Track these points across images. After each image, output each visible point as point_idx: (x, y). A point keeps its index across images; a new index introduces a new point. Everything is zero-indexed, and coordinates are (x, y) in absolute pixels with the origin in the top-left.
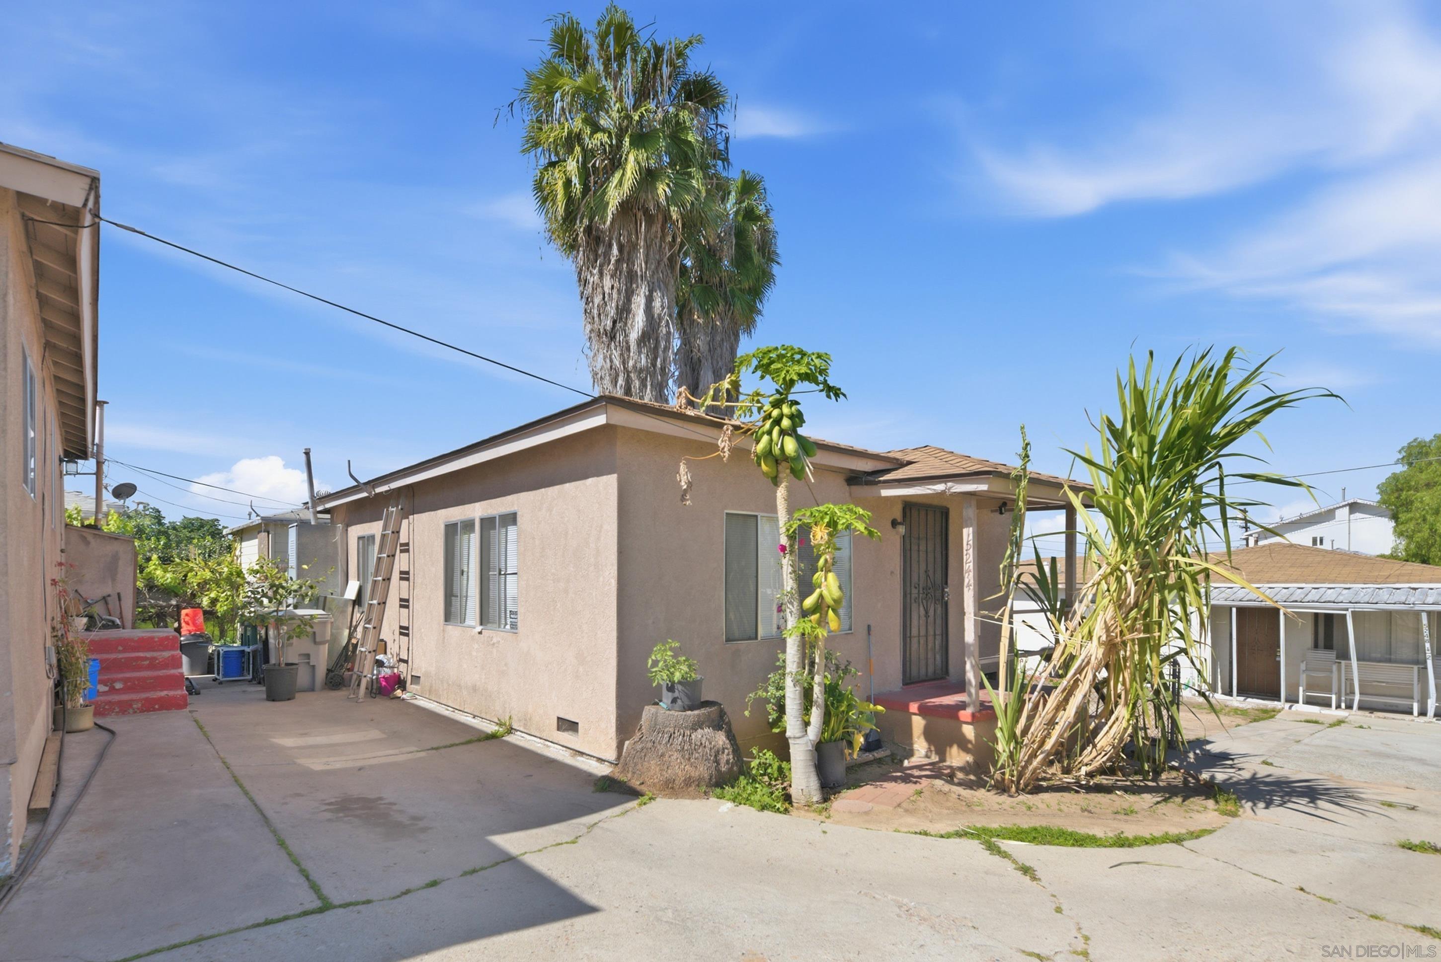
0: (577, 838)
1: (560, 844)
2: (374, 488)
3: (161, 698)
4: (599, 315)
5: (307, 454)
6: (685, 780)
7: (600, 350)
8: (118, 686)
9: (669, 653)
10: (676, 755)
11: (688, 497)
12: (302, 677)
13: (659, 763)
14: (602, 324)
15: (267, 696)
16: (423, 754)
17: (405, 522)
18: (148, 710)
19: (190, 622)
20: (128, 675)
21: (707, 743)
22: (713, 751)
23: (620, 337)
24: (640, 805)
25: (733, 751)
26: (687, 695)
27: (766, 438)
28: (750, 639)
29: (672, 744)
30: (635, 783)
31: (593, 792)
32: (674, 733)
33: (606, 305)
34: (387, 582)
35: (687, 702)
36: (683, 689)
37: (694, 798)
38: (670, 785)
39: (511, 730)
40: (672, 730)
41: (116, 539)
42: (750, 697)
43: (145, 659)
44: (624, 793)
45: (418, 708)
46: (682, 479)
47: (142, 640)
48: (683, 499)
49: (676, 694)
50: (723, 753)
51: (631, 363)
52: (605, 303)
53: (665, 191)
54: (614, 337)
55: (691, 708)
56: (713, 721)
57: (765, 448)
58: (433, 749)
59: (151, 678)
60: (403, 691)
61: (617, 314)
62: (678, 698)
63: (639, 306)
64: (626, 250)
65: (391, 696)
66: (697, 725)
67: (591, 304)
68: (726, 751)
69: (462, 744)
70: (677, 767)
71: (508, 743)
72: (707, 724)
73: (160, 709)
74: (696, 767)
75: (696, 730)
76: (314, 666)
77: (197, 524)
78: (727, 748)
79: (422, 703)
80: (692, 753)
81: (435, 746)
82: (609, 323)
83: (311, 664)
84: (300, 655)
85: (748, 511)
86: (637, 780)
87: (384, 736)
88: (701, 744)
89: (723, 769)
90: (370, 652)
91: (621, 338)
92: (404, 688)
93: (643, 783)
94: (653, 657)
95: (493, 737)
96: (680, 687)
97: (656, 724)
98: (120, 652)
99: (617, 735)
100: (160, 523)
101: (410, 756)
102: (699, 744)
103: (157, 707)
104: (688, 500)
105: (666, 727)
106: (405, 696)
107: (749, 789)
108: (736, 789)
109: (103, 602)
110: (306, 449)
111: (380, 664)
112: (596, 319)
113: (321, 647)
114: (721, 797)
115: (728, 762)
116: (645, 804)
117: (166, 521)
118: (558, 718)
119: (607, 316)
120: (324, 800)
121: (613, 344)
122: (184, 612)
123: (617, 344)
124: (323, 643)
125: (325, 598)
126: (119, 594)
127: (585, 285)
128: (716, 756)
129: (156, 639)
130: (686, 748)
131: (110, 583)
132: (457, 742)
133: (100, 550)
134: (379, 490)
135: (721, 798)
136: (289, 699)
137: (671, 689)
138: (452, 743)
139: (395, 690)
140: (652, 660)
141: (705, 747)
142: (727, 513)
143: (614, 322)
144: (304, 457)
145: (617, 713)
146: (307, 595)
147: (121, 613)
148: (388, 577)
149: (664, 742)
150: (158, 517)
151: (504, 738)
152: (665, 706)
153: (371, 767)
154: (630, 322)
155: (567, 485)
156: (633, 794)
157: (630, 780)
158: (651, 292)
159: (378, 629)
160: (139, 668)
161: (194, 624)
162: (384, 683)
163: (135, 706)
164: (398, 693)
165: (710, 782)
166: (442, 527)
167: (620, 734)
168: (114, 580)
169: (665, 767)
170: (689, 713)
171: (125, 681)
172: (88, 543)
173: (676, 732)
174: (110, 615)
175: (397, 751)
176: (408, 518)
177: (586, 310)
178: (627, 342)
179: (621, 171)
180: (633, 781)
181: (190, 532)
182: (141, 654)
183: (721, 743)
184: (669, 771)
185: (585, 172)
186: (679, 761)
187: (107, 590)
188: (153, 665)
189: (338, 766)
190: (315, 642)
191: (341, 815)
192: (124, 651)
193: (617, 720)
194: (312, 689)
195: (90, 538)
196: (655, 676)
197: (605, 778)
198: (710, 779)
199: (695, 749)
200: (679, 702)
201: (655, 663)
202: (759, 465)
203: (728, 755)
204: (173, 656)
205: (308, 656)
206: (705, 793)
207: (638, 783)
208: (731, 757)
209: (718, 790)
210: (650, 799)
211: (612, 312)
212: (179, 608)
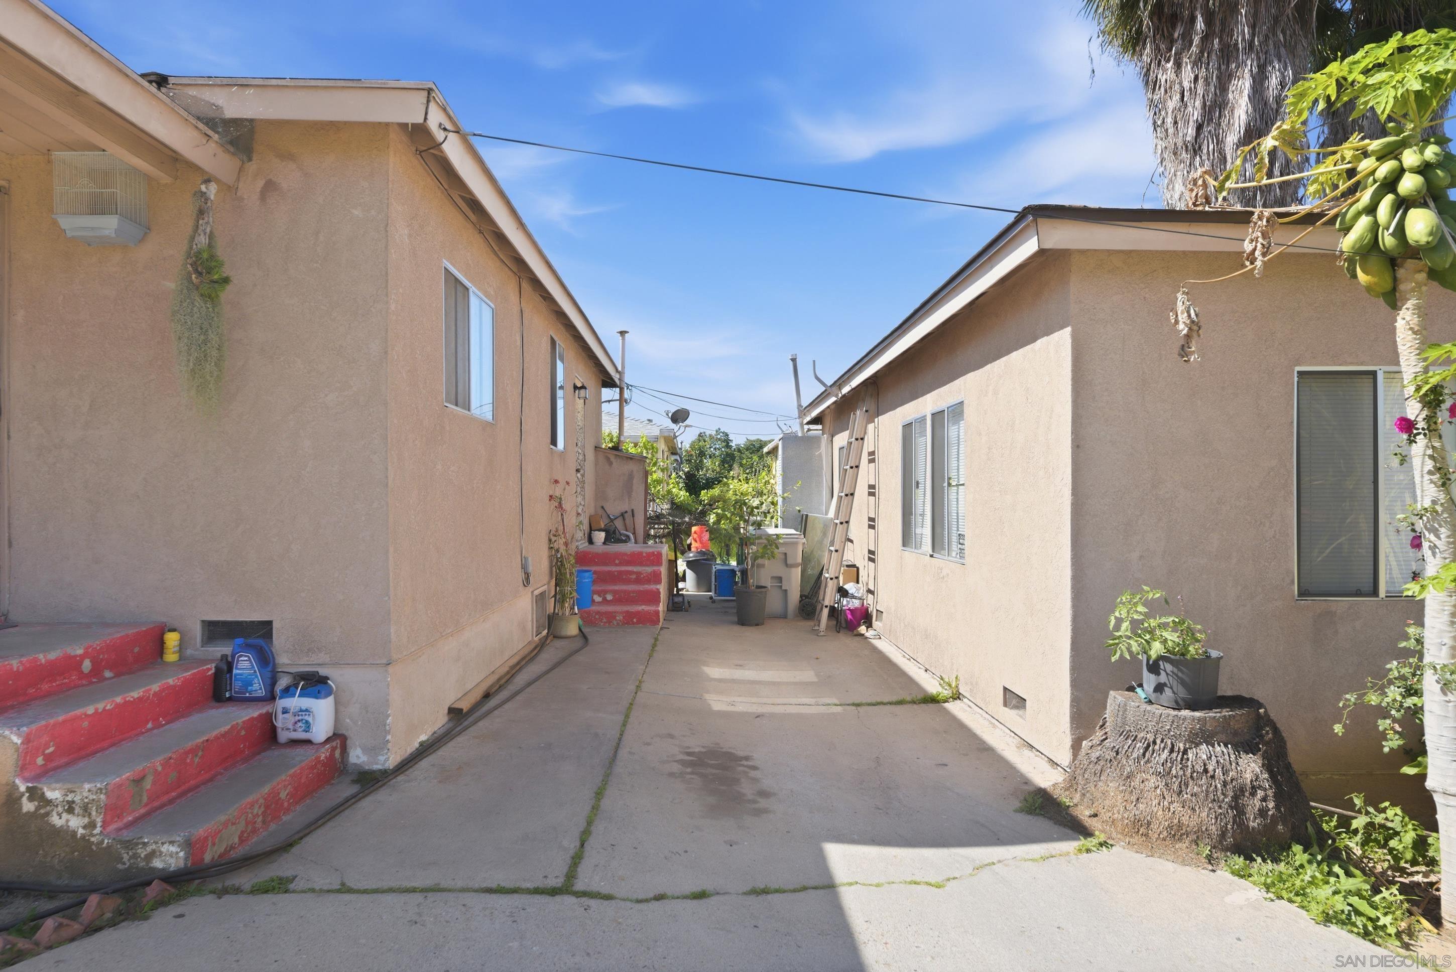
0: (948, 880)
1: (915, 883)
2: (840, 389)
3: (638, 612)
4: (1176, 123)
5: (794, 360)
6: (1170, 827)
7: (1179, 173)
8: (609, 597)
9: (1141, 608)
10: (1153, 781)
11: (1193, 349)
12: (773, 603)
13: (1121, 788)
14: (1181, 134)
15: (738, 620)
16: (839, 709)
17: (871, 427)
18: (628, 623)
19: (698, 539)
20: (616, 588)
21: (1219, 772)
22: (1229, 787)
23: (1208, 146)
24: (1080, 850)
25: (1276, 795)
26: (1183, 683)
27: (1364, 221)
28: (1358, 593)
29: (1148, 761)
30: (1083, 813)
31: (1016, 811)
32: (1154, 743)
33: (1186, 106)
34: (850, 497)
35: (1182, 693)
36: (1175, 670)
37: (1184, 863)
38: (1142, 830)
39: (957, 696)
40: (1151, 737)
41: (631, 459)
42: (1347, 700)
43: (632, 573)
44: (1064, 825)
45: (875, 649)
46: (1180, 318)
47: (633, 555)
48: (1184, 351)
49: (1163, 678)
50: (1253, 794)
54: (1200, 147)
55: (1192, 707)
56: (1235, 734)
57: (1361, 238)
58: (853, 704)
59: (633, 592)
60: (867, 628)
61: (1203, 116)
62: (1165, 685)
63: (1241, 92)
64: (1218, 18)
65: (855, 632)
66: (1202, 737)
67: (1163, 113)
68: (1260, 793)
69: (890, 703)
70: (1155, 802)
71: (947, 712)
72: (1223, 737)
73: (638, 623)
74: (1193, 809)
75: (1197, 745)
76: (786, 591)
77: (757, 445)
78: (1260, 787)
79: (881, 645)
80: (1187, 786)
81: (856, 702)
82: (1191, 131)
83: (784, 588)
84: (773, 578)
85: (1351, 364)
86: (1088, 807)
87: (815, 680)
88: (1206, 771)
89: (1251, 824)
90: (831, 579)
91: (1211, 147)
92: (869, 625)
93: (1095, 815)
94: (1117, 614)
95: (932, 700)
96: (1169, 667)
97: (1124, 724)
98: (616, 565)
99: (1072, 728)
100: (728, 446)
101: (822, 709)
102: (1201, 770)
103: (635, 620)
104: (1193, 353)
105: (1140, 730)
106: (869, 634)
107: (1311, 871)
108: (1282, 867)
109: (621, 517)
110: (792, 355)
111: (843, 592)
112: (1171, 131)
113: (793, 570)
114: (1242, 875)
115: (1263, 812)
116: (1088, 851)
117: (733, 444)
118: (1005, 689)
119: (1187, 121)
120: (689, 748)
121: (1198, 158)
122: (694, 529)
123: (1204, 157)
124: (795, 566)
125: (807, 516)
126: (633, 511)
127: (1154, 89)
128: (1236, 798)
129: (644, 555)
130: (1174, 772)
131: (627, 500)
132: (886, 700)
133: (621, 468)
134: (846, 390)
135: (1242, 877)
136: (757, 625)
137: (1154, 668)
138: (879, 700)
139: (859, 625)
140: (1116, 618)
141: (1213, 777)
142: (1298, 372)
143: (1199, 128)
144: (791, 363)
145: (1072, 694)
146: (769, 512)
147: (634, 528)
148: (852, 492)
149: (1135, 755)
150: (727, 442)
151: (946, 705)
152: (1143, 696)
153: (772, 716)
154: (1227, 120)
155: (1014, 354)
156: (1080, 830)
157: (1076, 805)
159: (840, 551)
160: (628, 582)
161: (701, 542)
162: (850, 616)
163: (618, 618)
164: (862, 629)
165: (1221, 842)
166: (900, 428)
167: (1077, 728)
168: (630, 496)
169: (1134, 798)
170: (1186, 713)
171: (614, 592)
172: (611, 463)
173: (1158, 741)
174: (627, 531)
175: (812, 701)
176: (874, 422)
177: (1155, 123)
178: (1221, 150)
180: (1081, 808)
181: (751, 453)
182: (630, 568)
183: (1248, 776)
184: (1141, 806)
186: (1158, 791)
187: (625, 507)
188: (639, 580)
189: (740, 708)
190: (787, 565)
191: (689, 770)
192: (620, 564)
193: (1072, 706)
194: (784, 616)
195: (612, 458)
196: (1117, 644)
197: (1042, 794)
198: (1223, 835)
199: (1192, 777)
200: (1168, 692)
201: (1119, 621)
202: (1354, 276)
203: (1264, 799)
204: (654, 571)
205: (780, 579)
206: (1210, 859)
207: (1087, 813)
208: (1271, 805)
209: (1240, 861)
210: (1101, 845)
211: (1196, 115)
212: (690, 525)
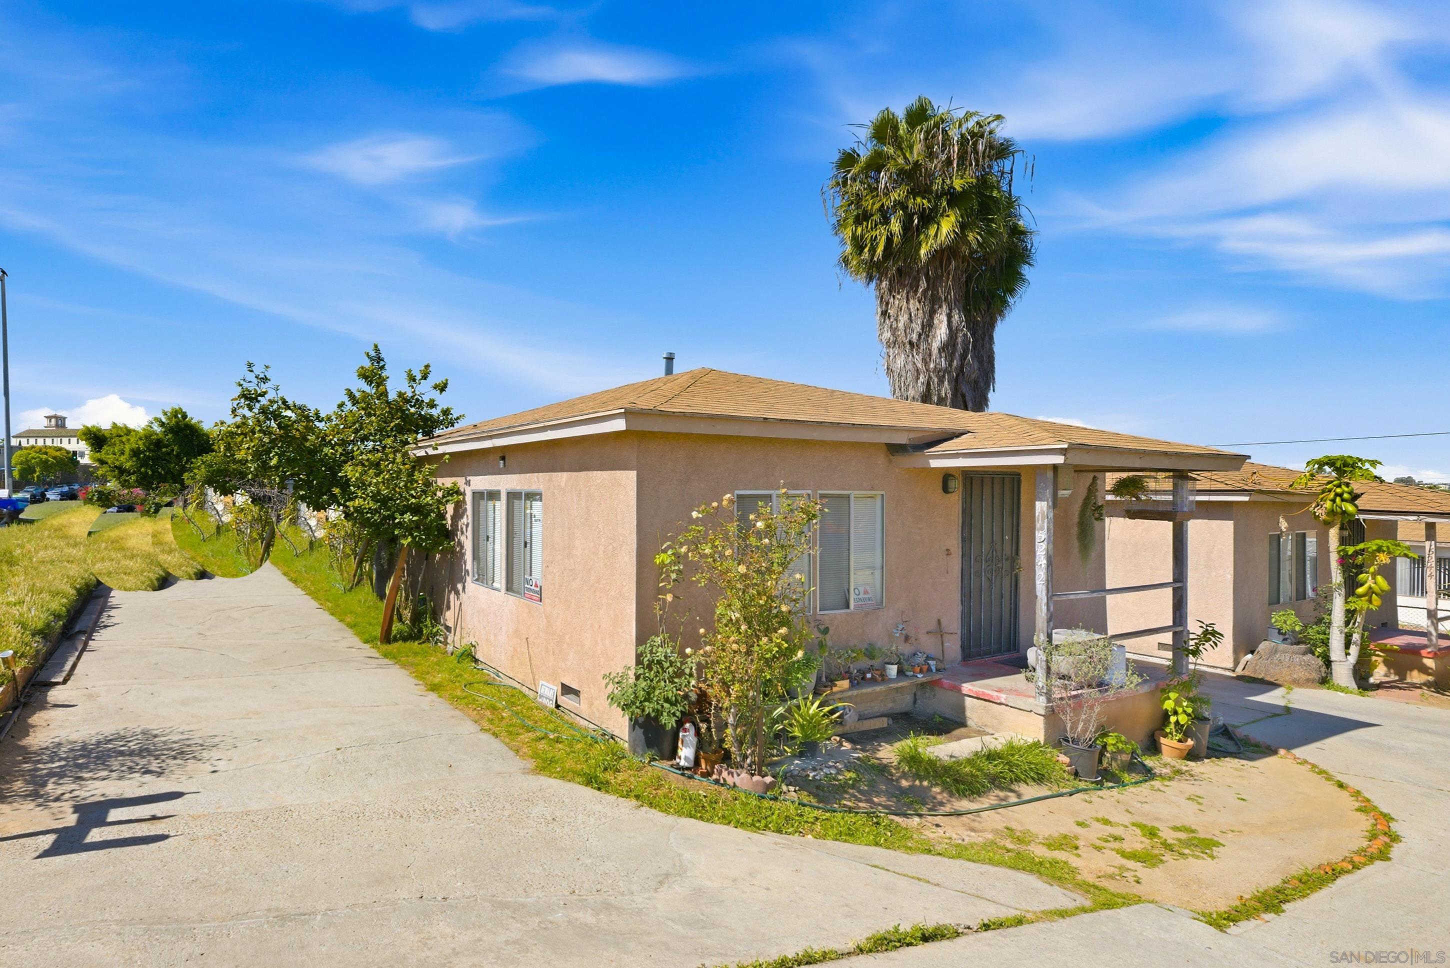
51: (932, 366)
52: (911, 322)
53: (977, 239)
54: (918, 346)
61: (922, 329)
63: (941, 322)
64: (931, 281)
82: (914, 336)
91: (925, 347)
119: (913, 331)
123: (921, 352)
154: (933, 335)
158: (951, 310)
178: (930, 350)
179: (936, 226)
185: (907, 226)
211: (918, 329)
